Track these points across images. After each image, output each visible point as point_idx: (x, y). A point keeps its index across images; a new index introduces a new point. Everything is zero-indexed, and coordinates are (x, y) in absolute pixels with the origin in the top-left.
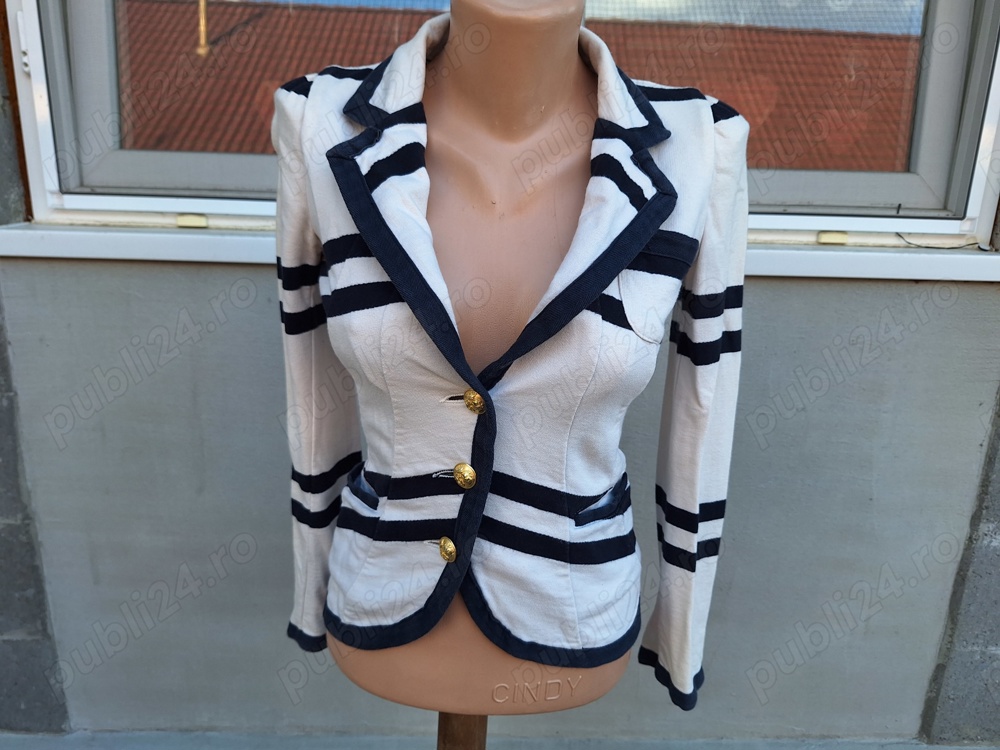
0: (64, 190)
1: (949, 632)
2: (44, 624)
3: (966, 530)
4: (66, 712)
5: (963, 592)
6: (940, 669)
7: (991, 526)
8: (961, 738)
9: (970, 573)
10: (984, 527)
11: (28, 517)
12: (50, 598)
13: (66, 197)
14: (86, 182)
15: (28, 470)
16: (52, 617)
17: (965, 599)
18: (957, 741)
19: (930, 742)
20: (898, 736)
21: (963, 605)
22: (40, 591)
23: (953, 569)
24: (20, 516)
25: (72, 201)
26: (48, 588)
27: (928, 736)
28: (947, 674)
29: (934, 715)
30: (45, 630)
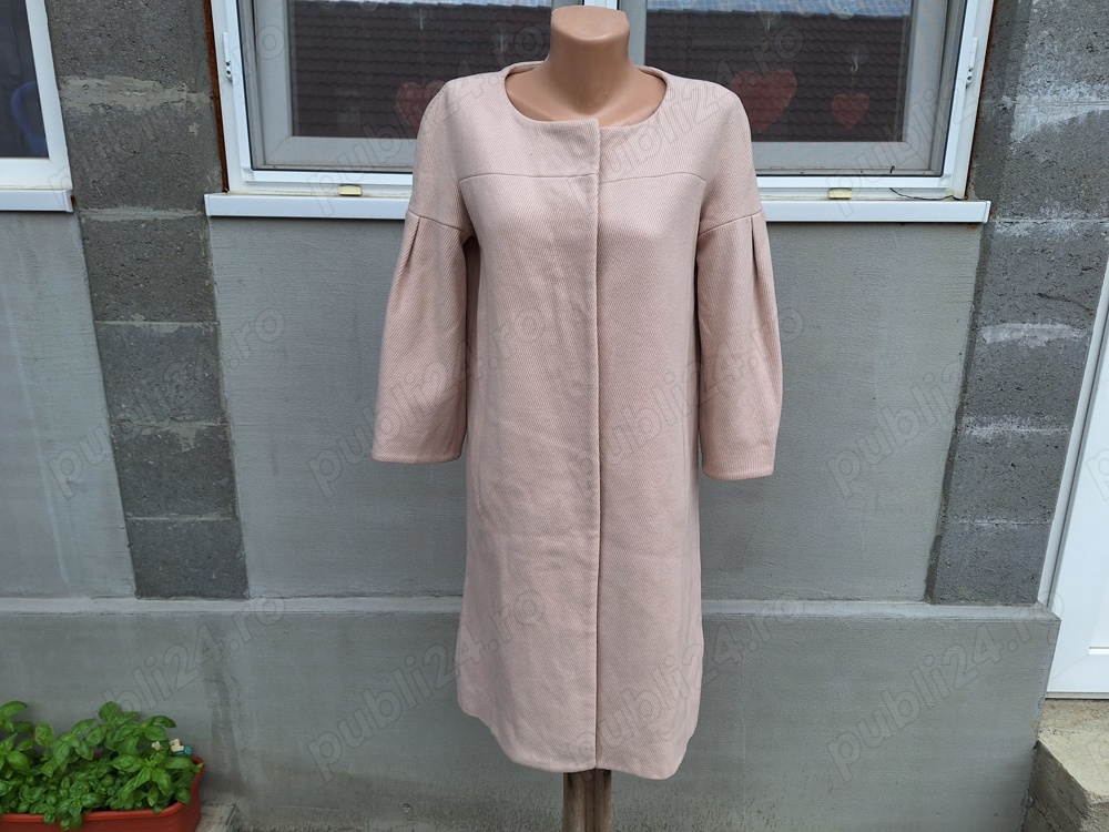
0: (254, 168)
1: (944, 508)
2: (234, 507)
3: (953, 423)
4: (246, 582)
5: (952, 474)
6: (938, 539)
7: (972, 419)
8: (957, 599)
9: (956, 458)
10: (966, 420)
11: (224, 421)
12: (238, 486)
13: (256, 172)
14: (268, 162)
15: (226, 382)
16: (240, 502)
17: (954, 480)
18: (955, 601)
19: (933, 603)
20: (908, 598)
21: (953, 485)
22: (232, 481)
23: (943, 456)
24: (219, 419)
25: (260, 176)
26: (238, 479)
27: (931, 597)
28: (944, 542)
29: (935, 579)
30: (234, 512)
